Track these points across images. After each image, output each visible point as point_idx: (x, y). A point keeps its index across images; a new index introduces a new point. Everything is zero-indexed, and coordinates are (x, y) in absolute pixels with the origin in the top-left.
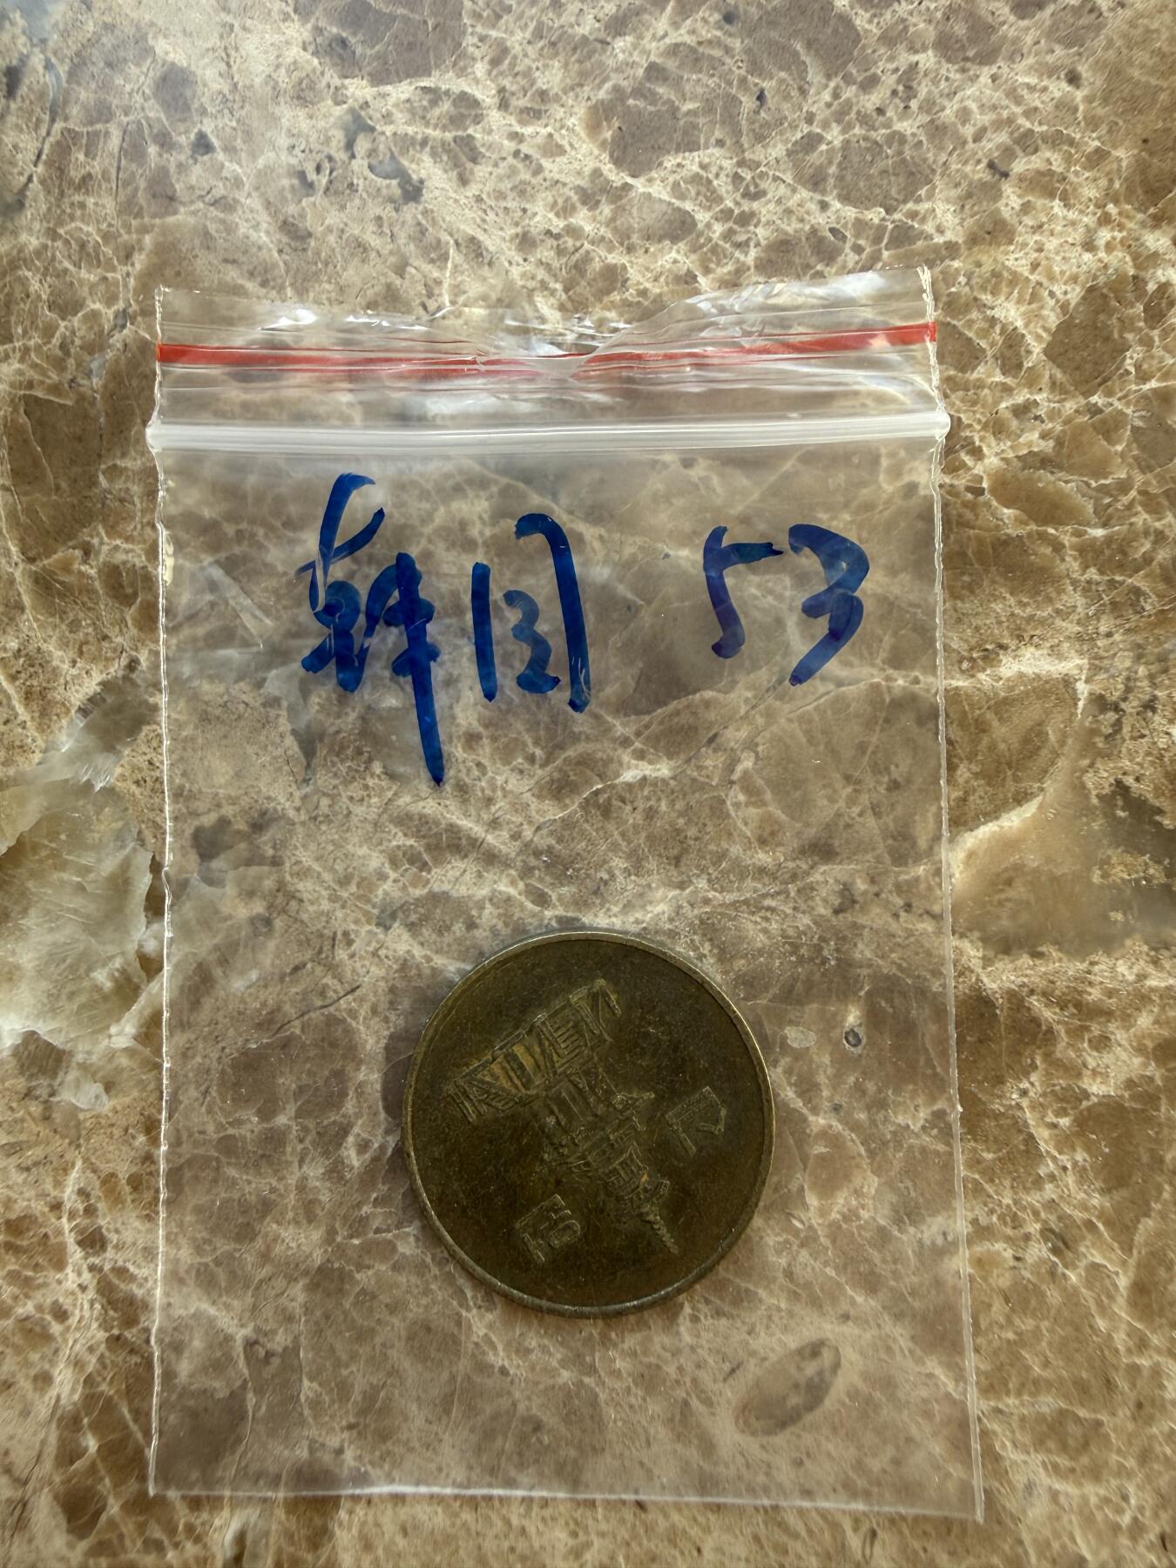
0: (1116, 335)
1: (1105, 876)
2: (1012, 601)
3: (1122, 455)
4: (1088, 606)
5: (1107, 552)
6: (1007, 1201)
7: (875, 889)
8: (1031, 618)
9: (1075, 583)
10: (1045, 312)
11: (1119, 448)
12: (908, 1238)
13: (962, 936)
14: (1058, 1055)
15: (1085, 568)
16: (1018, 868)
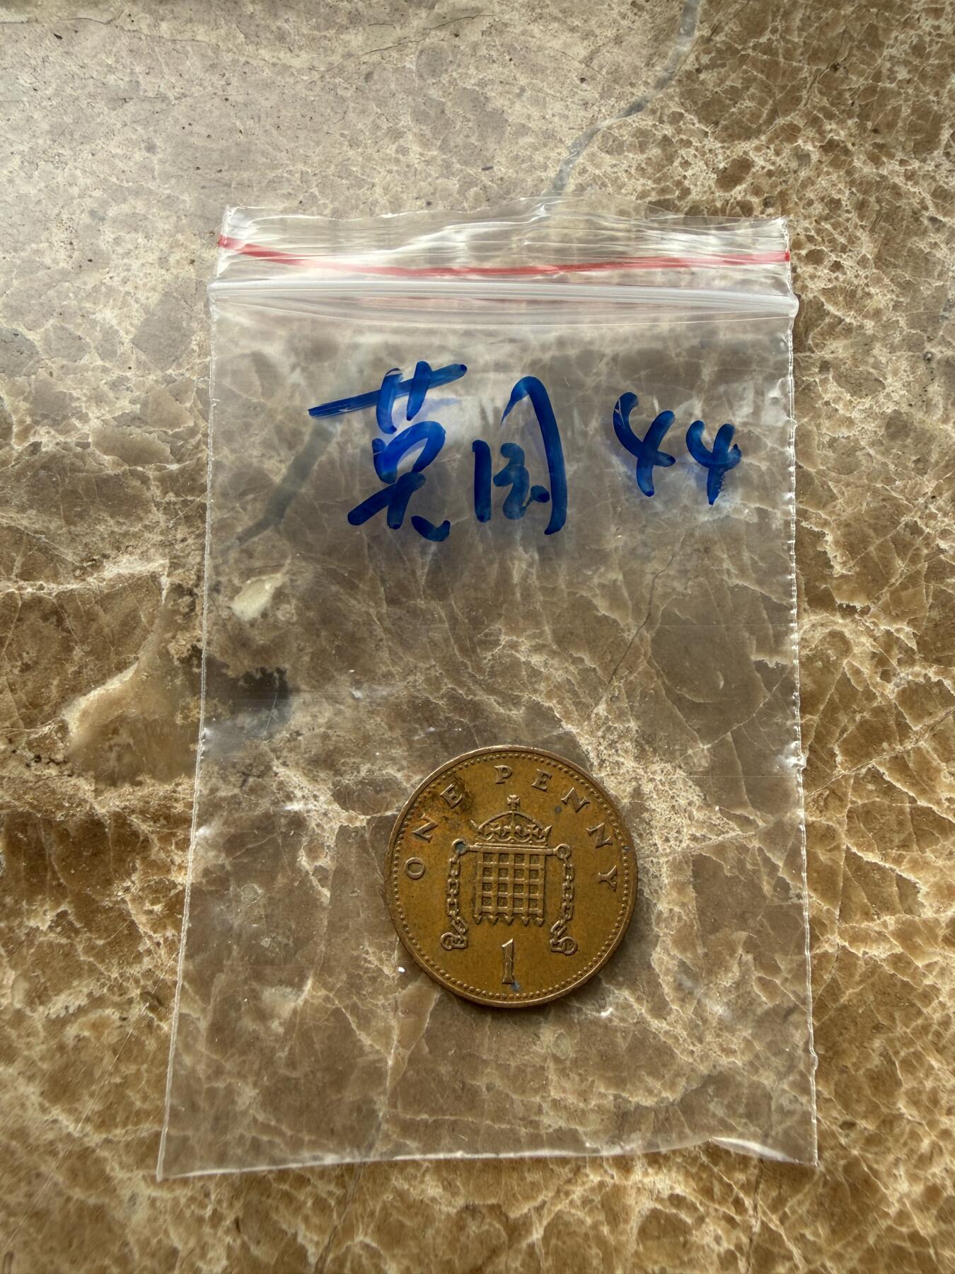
0: (184, 324)
1: (186, 718)
2: (112, 522)
3: (191, 410)
4: (168, 520)
5: (181, 481)
6: (115, 975)
7: (12, 747)
8: (125, 534)
9: (158, 505)
10: (134, 313)
11: (188, 405)
12: (38, 1016)
13: (79, 775)
14: (153, 857)
15: (165, 493)
16: (122, 719)
